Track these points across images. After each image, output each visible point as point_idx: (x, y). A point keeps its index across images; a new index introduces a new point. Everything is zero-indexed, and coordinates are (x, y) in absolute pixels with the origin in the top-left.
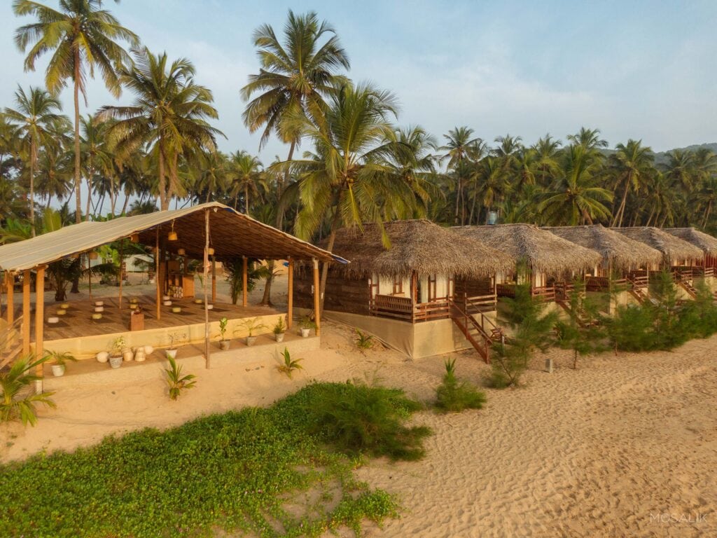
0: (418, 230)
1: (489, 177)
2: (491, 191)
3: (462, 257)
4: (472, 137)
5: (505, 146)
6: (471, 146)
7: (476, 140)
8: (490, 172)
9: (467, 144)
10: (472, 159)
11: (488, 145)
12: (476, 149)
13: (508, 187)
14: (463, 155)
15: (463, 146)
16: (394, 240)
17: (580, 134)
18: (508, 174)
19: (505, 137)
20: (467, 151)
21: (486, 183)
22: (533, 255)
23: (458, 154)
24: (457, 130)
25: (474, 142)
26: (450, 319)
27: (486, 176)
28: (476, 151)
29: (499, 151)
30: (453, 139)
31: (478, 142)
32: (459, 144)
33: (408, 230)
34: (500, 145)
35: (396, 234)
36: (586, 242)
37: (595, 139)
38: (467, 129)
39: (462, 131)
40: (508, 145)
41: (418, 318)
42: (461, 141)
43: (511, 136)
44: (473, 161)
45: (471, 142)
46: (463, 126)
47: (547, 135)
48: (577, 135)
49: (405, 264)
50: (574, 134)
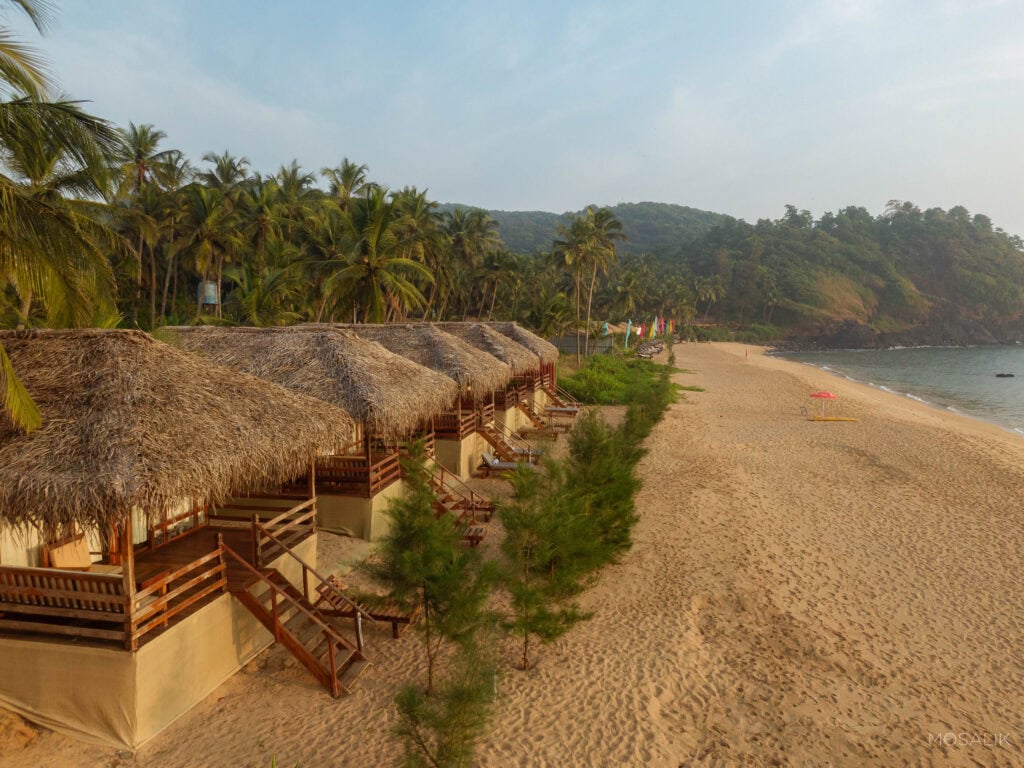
0: (122, 365)
1: (204, 222)
2: (207, 245)
3: (250, 431)
4: (161, 147)
5: (220, 169)
6: (161, 161)
7: (170, 152)
8: (206, 212)
9: (154, 158)
10: (164, 185)
11: (192, 164)
12: (171, 167)
13: (238, 241)
14: (147, 175)
15: (146, 158)
16: (47, 397)
17: (341, 168)
18: (235, 219)
19: (220, 154)
20: (154, 170)
21: (198, 231)
22: (372, 398)
23: (136, 173)
24: (134, 128)
25: (167, 156)
26: (226, 596)
27: (198, 218)
28: (170, 169)
29: (211, 177)
30: (127, 144)
31: (174, 156)
32: (140, 155)
33: (87, 361)
34: (213, 167)
35: (49, 376)
36: (416, 354)
37: (361, 180)
38: (154, 130)
39: (144, 132)
40: (228, 169)
41: (145, 629)
42: (142, 149)
43: (231, 154)
44: (165, 189)
45: (161, 155)
46: (146, 123)
47: (295, 162)
48: (337, 170)
49: (101, 489)
50: (333, 168)
